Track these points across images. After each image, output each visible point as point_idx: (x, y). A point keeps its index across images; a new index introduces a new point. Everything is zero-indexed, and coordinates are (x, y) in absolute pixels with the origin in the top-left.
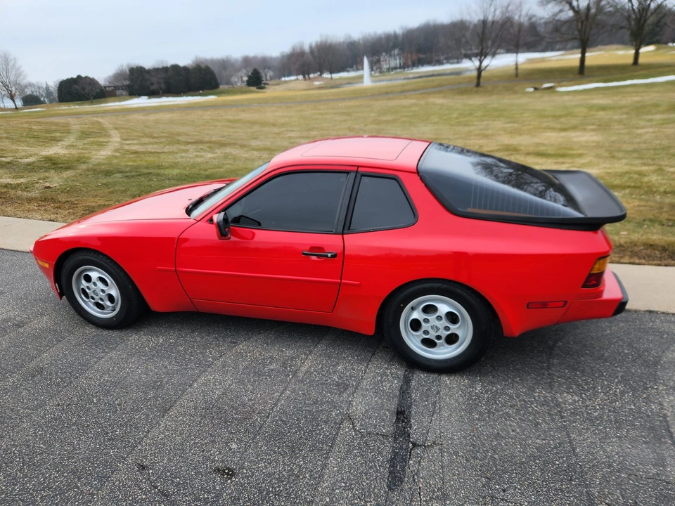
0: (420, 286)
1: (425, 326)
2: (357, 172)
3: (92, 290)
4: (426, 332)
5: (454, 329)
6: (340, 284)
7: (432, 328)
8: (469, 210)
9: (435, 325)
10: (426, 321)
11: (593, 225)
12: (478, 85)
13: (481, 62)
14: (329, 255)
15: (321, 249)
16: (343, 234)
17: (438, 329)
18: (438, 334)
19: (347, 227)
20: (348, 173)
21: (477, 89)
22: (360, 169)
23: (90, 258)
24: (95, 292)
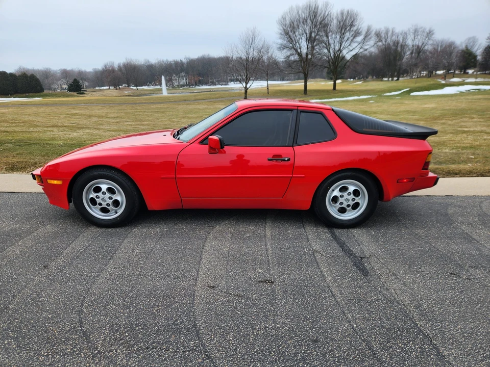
0: (340, 175)
1: (341, 200)
2: (298, 109)
3: (101, 198)
4: (342, 203)
5: (357, 199)
6: (291, 177)
7: (345, 200)
8: (364, 130)
9: (347, 199)
10: (342, 196)
11: (423, 136)
14: (286, 159)
15: (280, 156)
16: (293, 146)
17: (348, 200)
18: (348, 203)
19: (294, 143)
20: (291, 110)
22: (299, 108)
23: (103, 173)
24: (103, 199)
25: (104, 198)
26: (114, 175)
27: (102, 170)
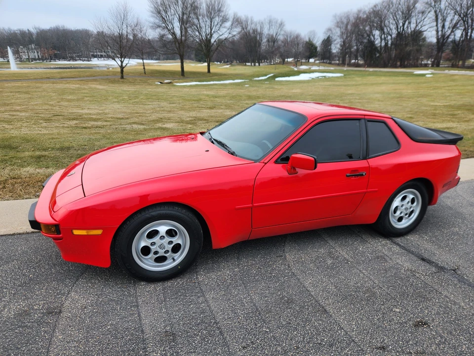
1: (402, 209)
2: (365, 119)
5: (413, 207)
6: (365, 193)
7: (405, 209)
12: (122, 77)
13: (122, 62)
14: (364, 174)
15: (357, 171)
16: (366, 159)
17: (407, 209)
19: (367, 155)
20: (359, 119)
21: (123, 80)
22: (366, 117)
23: (164, 212)
24: (161, 247)
25: (162, 244)
26: (178, 214)
27: (162, 208)
